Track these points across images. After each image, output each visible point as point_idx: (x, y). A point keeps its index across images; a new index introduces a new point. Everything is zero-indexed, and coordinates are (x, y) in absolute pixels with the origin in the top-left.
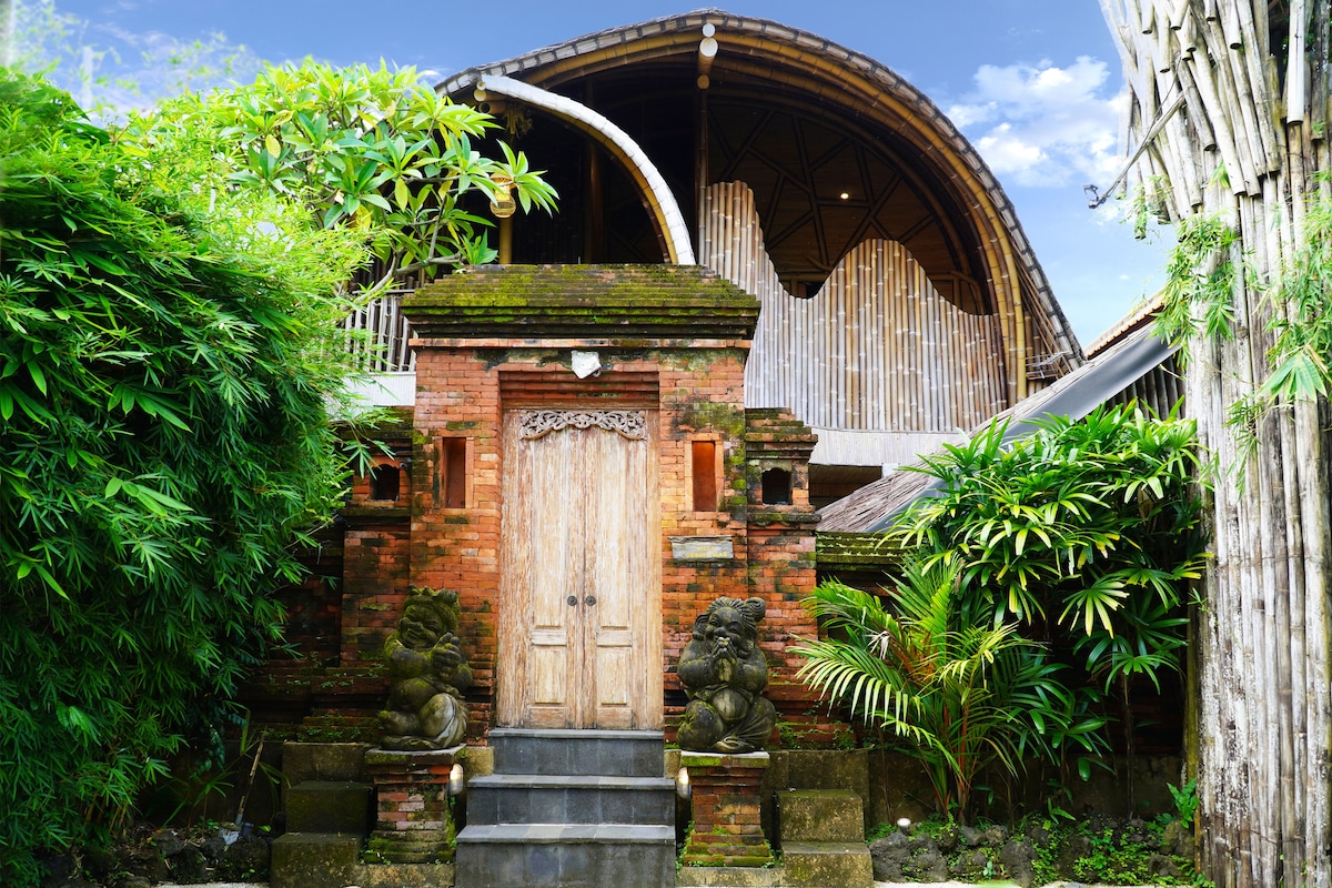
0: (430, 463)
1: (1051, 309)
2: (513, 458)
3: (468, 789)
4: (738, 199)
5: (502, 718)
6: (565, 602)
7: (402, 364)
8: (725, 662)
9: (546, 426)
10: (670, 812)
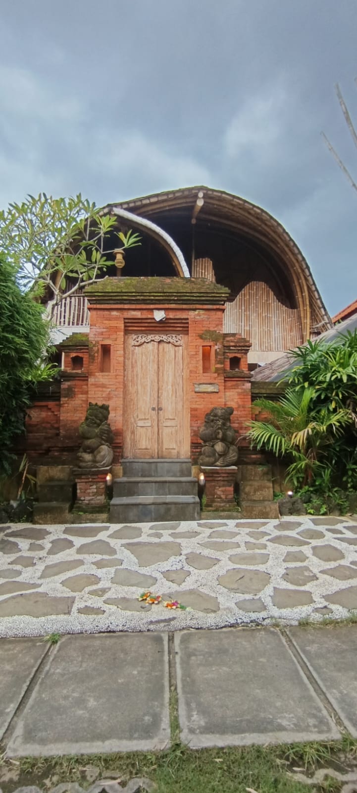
0: (96, 355)
1: (321, 306)
2: (129, 353)
3: (113, 482)
4: (206, 265)
5: (125, 455)
6: (150, 410)
7: (80, 323)
8: (220, 431)
9: (143, 341)
10: (196, 490)
